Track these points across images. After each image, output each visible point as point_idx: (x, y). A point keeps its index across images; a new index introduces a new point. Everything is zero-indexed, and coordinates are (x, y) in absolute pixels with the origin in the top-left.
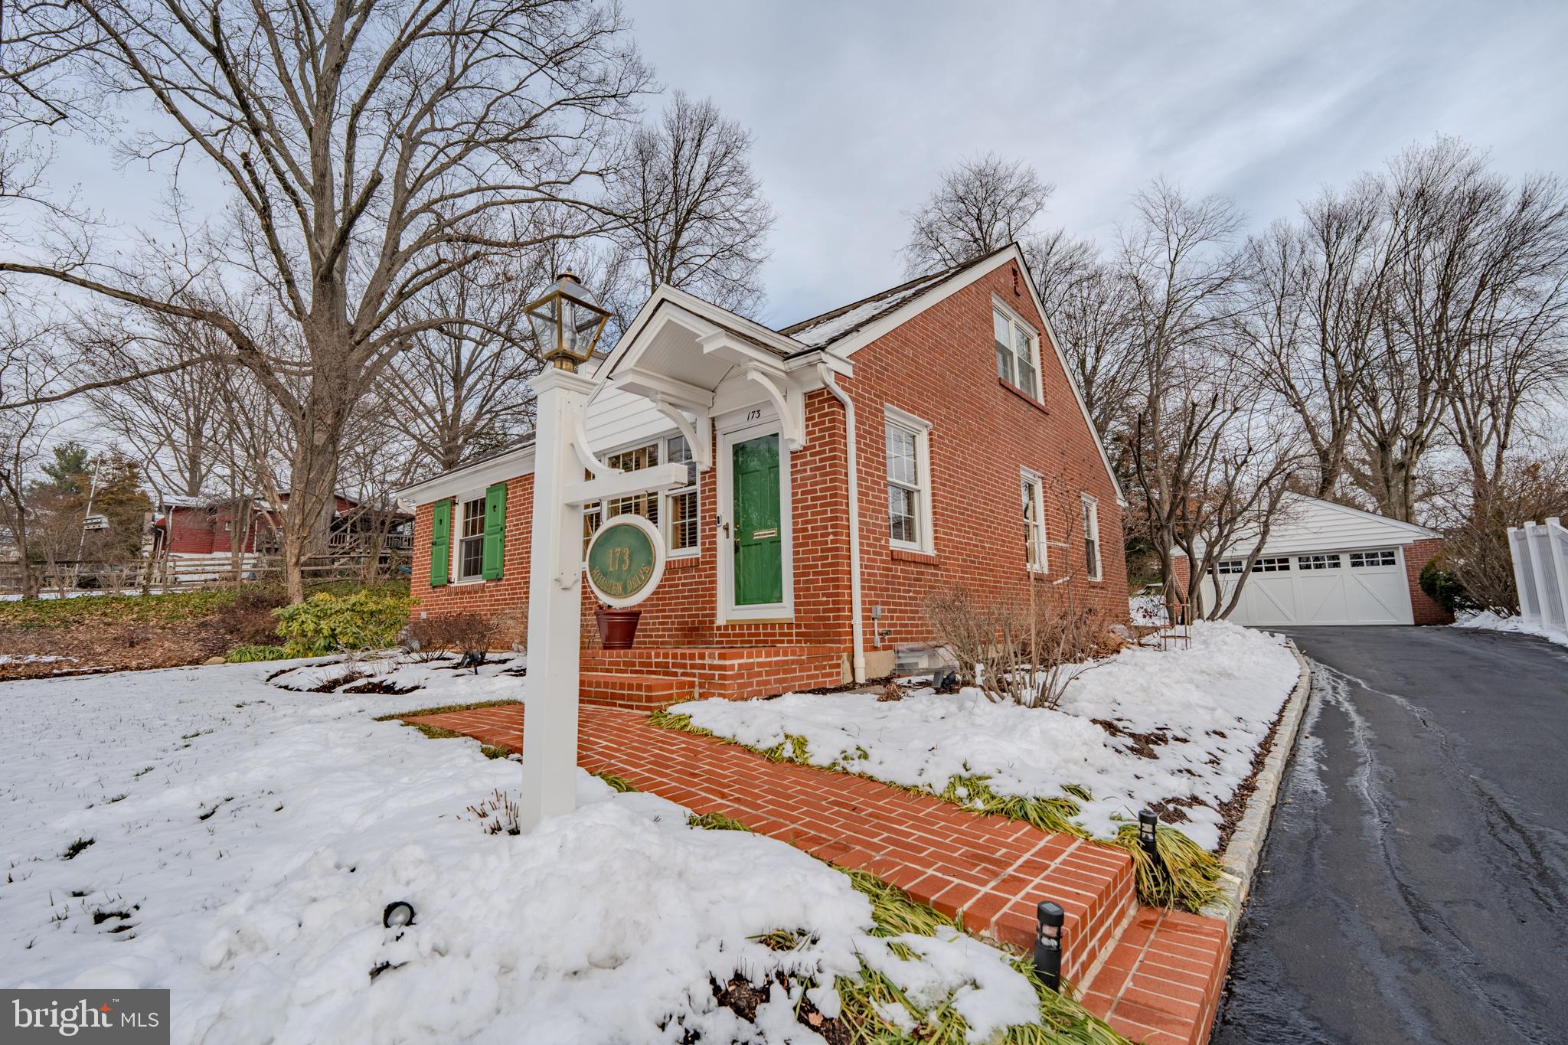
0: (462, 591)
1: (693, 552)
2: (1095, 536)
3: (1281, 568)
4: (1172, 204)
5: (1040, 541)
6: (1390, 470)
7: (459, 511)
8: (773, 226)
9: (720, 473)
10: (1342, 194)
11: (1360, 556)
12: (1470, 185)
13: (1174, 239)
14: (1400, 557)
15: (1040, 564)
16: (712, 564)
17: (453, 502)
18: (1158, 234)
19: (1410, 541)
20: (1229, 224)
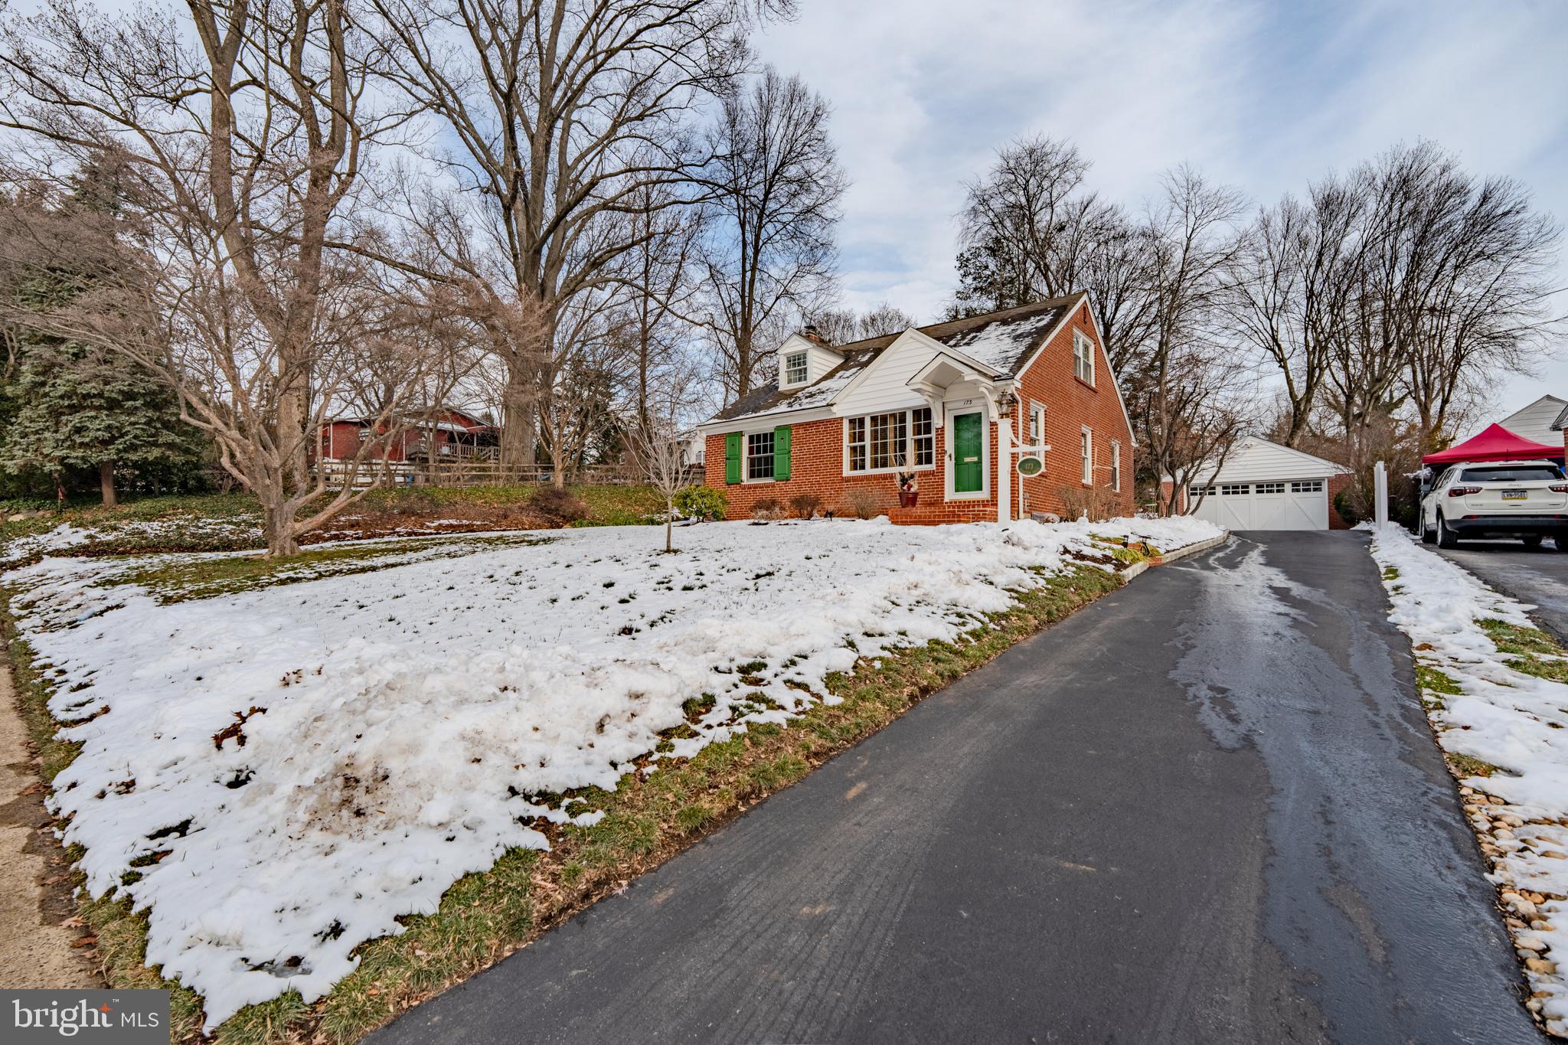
0: (750, 487)
1: (932, 467)
2: (1117, 465)
3: (1243, 492)
4: (1193, 186)
5: (1089, 468)
6: (1351, 418)
7: (745, 440)
8: (848, 190)
9: (946, 429)
10: (1344, 180)
11: (1298, 485)
12: (1444, 180)
13: (1192, 219)
14: (1325, 486)
15: (1088, 480)
16: (943, 473)
17: (741, 434)
18: (1178, 212)
19: (1333, 475)
20: (1239, 207)
